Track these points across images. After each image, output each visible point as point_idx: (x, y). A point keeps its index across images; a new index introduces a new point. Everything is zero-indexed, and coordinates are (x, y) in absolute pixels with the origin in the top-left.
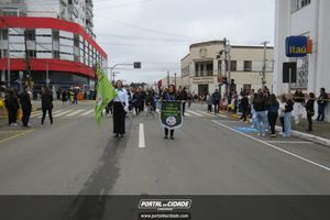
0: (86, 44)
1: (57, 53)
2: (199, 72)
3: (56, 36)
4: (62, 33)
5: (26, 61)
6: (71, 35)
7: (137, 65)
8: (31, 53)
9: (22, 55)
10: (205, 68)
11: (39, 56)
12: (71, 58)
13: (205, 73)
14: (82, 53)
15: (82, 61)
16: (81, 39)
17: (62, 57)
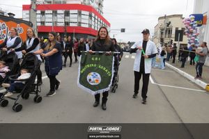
0: (96, 17)
1: (80, 23)
3: (80, 14)
4: (83, 12)
5: (64, 28)
6: (87, 13)
7: (123, 30)
8: (67, 23)
9: (63, 25)
11: (71, 25)
12: (87, 26)
13: (167, 36)
14: (93, 23)
15: (93, 27)
16: (93, 15)
17: (83, 25)
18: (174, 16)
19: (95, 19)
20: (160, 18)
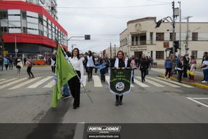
0: (49, 22)
1: (25, 29)
2: (135, 42)
3: (24, 16)
4: (28, 13)
6: (36, 15)
7: (88, 37)
10: (139, 39)
12: (36, 33)
14: (45, 29)
15: (45, 35)
16: (45, 18)
17: (30, 32)
18: (147, 19)
19: (48, 24)
20: (129, 23)
